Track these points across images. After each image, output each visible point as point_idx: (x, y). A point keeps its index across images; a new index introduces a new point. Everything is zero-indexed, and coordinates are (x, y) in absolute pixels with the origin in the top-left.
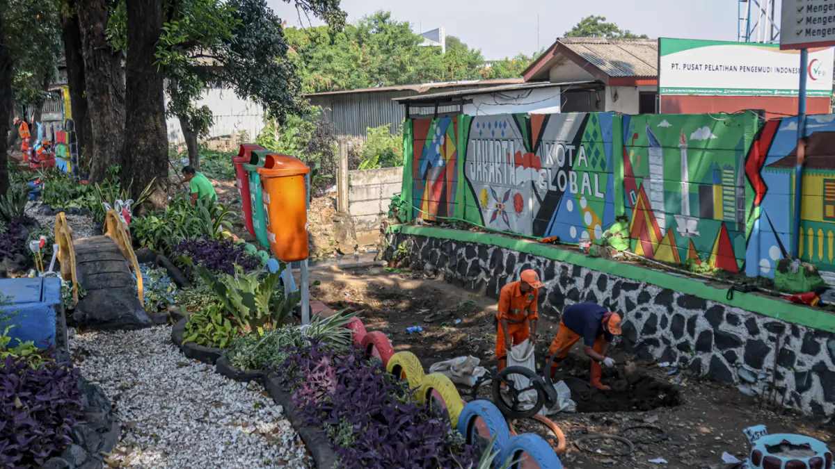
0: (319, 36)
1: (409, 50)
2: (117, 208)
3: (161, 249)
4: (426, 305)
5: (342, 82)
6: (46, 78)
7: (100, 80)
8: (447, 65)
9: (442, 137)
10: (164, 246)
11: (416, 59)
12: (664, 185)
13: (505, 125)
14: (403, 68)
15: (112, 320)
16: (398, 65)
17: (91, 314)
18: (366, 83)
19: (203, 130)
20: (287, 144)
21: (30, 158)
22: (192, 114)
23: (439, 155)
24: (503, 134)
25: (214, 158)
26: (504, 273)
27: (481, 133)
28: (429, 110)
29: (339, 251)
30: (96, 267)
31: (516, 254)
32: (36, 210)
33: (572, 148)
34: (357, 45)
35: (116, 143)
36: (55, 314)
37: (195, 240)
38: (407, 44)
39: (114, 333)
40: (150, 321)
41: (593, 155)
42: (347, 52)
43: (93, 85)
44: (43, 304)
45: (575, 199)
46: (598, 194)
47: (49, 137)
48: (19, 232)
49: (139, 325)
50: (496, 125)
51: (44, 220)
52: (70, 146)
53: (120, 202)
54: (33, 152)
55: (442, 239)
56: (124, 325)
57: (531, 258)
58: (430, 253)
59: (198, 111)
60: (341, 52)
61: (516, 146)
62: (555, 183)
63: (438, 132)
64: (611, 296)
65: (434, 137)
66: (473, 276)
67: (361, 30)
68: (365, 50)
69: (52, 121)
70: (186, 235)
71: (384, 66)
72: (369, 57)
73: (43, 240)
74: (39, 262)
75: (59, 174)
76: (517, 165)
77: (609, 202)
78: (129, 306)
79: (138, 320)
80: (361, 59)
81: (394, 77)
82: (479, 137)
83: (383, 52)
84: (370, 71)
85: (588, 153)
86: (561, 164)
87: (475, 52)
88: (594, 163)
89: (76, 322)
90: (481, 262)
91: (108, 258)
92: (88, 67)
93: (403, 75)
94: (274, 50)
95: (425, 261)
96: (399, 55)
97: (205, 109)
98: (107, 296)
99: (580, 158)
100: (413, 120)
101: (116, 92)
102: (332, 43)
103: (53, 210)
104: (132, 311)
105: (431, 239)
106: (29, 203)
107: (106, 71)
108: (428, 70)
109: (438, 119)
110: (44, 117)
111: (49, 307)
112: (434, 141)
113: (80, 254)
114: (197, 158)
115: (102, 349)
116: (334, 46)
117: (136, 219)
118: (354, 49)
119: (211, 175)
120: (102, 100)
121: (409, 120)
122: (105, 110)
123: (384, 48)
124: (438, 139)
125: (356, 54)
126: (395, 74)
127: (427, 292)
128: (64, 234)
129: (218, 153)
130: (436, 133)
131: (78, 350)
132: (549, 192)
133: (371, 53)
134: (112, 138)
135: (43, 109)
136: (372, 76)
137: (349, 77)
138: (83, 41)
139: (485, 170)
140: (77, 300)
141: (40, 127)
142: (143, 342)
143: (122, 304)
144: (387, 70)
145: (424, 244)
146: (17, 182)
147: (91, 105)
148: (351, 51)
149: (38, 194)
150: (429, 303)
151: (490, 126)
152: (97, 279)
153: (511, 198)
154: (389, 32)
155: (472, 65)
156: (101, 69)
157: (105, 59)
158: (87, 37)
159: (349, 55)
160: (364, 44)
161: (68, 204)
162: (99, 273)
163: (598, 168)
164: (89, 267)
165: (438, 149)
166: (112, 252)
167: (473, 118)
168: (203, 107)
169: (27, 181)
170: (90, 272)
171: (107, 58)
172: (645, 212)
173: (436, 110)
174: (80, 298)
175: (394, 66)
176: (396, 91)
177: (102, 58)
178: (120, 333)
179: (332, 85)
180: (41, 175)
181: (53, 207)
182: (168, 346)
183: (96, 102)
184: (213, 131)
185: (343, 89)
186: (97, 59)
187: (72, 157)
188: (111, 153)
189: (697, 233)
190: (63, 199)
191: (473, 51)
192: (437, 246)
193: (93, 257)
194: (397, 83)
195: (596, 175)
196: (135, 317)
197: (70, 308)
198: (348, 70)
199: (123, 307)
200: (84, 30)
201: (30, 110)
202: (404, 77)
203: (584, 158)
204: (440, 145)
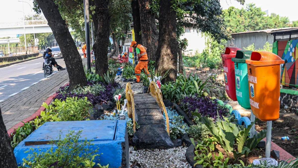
0: (225, 13)
1: (260, 17)
2: (154, 80)
3: (175, 100)
4: (288, 125)
5: (233, 30)
6: (126, 29)
7: (147, 25)
8: (275, 23)
9: (294, 49)
10: (176, 99)
11: (263, 21)
14: (257, 24)
15: (153, 144)
16: (256, 23)
17: (142, 139)
18: (243, 30)
19: (184, 48)
20: (214, 54)
21: (119, 59)
22: (180, 41)
23: (292, 57)
25: (187, 59)
28: (286, 37)
30: (145, 112)
32: (120, 79)
34: (240, 16)
35: (153, 51)
36: (121, 148)
37: (191, 97)
38: (259, 15)
39: (153, 151)
40: (173, 144)
42: (236, 19)
43: (144, 28)
44: (115, 142)
47: (127, 51)
48: (111, 90)
49: (167, 147)
51: (122, 84)
52: (134, 53)
53: (156, 77)
54: (121, 56)
55: (294, 95)
56: (159, 146)
58: (287, 101)
59: (183, 40)
60: (233, 19)
65: (289, 49)
67: (242, 10)
68: (243, 18)
69: (128, 46)
70: (187, 95)
71: (250, 24)
72: (244, 20)
73: (120, 96)
74: (118, 105)
75: (130, 64)
78: (162, 136)
79: (167, 144)
80: (241, 21)
81: (254, 28)
83: (249, 18)
84: (244, 26)
87: (286, 17)
89: (134, 143)
91: (151, 107)
92: (142, 20)
93: (257, 27)
94: (217, 12)
95: (284, 104)
96: (256, 20)
97: (185, 40)
98: (150, 129)
100: (278, 41)
101: (153, 30)
102: (230, 15)
103: (127, 79)
104: (163, 138)
105: (288, 94)
106: (117, 76)
107: (149, 21)
108: (267, 25)
109: (291, 41)
110: (125, 44)
111: (118, 144)
112: (289, 51)
113: (137, 104)
114: (182, 59)
115: (147, 163)
116: (230, 16)
117: (163, 85)
118: (238, 18)
119: (186, 65)
120: (147, 33)
121: (276, 42)
122: (148, 38)
123: (250, 17)
124: (291, 49)
125: (239, 19)
126: (254, 27)
127: (287, 119)
128: (129, 94)
129: (188, 57)
130: (290, 47)
131: (134, 163)
133: (245, 19)
134: (151, 49)
135: (125, 41)
136: (245, 27)
137: (236, 28)
138: (140, 10)
140: (135, 131)
141: (124, 47)
142: (170, 159)
143: (158, 134)
144: (251, 25)
145: (284, 97)
146: (114, 68)
147: (143, 36)
148: (237, 18)
149: (121, 72)
150: (290, 125)
152: (146, 119)
154: (253, 11)
155: (285, 22)
156: (147, 20)
157: (149, 16)
158: (142, 7)
159: (236, 20)
160: (242, 15)
161: (133, 77)
162: (146, 116)
164: (141, 112)
165: (291, 54)
166: (153, 103)
168: (185, 39)
169: (118, 67)
170: (142, 115)
171: (150, 16)
173: (290, 36)
174: (137, 130)
175: (254, 24)
176: (258, 32)
177: (148, 16)
178: (157, 151)
179: (230, 31)
180: (123, 65)
181: (127, 78)
182: (185, 164)
183: (145, 34)
184: (188, 48)
185: (234, 33)
186: (146, 17)
187: (135, 57)
188: (151, 56)
190: (131, 75)
191: (285, 17)
192: (291, 98)
193: (143, 107)
194: (254, 30)
196: (165, 142)
197: (131, 135)
198: (236, 26)
199: (159, 136)
200: (140, 5)
201: (121, 42)
202: (258, 28)
204: (292, 52)
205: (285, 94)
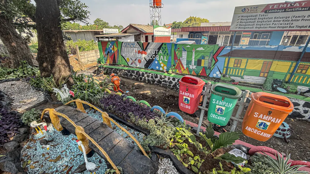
9: (112, 46)
12: (187, 59)
13: (134, 44)
23: (112, 50)
24: (134, 46)
26: (141, 76)
29: (81, 70)
33: (157, 50)
41: (164, 52)
45: (158, 61)
46: (165, 60)
50: (131, 44)
61: (139, 49)
62: (151, 57)
63: (111, 45)
64: (177, 82)
66: (131, 77)
76: (139, 53)
77: (169, 62)
82: (125, 46)
86: (154, 54)
88: (164, 54)
90: (133, 74)
99: (160, 52)
105: (115, 69)
109: (110, 42)
112: (110, 47)
121: (100, 42)
124: (111, 46)
132: (150, 59)
139: (128, 54)
145: (113, 70)
151: (129, 44)
153: (137, 60)
163: (166, 55)
165: (111, 49)
167: (123, 42)
172: (180, 64)
173: (109, 40)
189: (196, 69)
195: (165, 57)
203: (161, 53)
205: (113, 69)
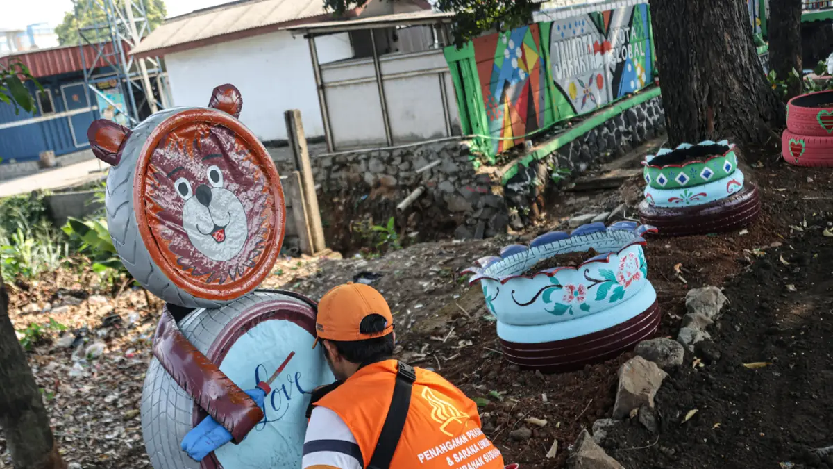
9: (518, 49)
13: (583, 24)
23: (518, 69)
24: (582, 30)
27: (562, 35)
31: (639, 106)
33: (628, 29)
41: (638, 31)
45: (631, 62)
46: (642, 54)
50: (576, 25)
57: (649, 103)
61: (594, 38)
62: (620, 56)
63: (511, 46)
65: (506, 52)
76: (595, 53)
77: (648, 55)
82: (561, 38)
85: (636, 30)
86: (623, 42)
88: (639, 35)
99: (633, 34)
109: (508, 31)
112: (508, 57)
124: (513, 53)
130: (507, 47)
132: (618, 64)
139: (571, 66)
151: (570, 27)
153: (594, 81)
163: (641, 38)
165: (515, 64)
167: (552, 23)
195: (641, 43)
203: (635, 34)
204: (517, 58)
